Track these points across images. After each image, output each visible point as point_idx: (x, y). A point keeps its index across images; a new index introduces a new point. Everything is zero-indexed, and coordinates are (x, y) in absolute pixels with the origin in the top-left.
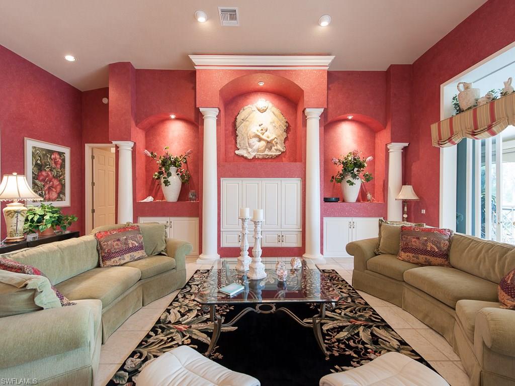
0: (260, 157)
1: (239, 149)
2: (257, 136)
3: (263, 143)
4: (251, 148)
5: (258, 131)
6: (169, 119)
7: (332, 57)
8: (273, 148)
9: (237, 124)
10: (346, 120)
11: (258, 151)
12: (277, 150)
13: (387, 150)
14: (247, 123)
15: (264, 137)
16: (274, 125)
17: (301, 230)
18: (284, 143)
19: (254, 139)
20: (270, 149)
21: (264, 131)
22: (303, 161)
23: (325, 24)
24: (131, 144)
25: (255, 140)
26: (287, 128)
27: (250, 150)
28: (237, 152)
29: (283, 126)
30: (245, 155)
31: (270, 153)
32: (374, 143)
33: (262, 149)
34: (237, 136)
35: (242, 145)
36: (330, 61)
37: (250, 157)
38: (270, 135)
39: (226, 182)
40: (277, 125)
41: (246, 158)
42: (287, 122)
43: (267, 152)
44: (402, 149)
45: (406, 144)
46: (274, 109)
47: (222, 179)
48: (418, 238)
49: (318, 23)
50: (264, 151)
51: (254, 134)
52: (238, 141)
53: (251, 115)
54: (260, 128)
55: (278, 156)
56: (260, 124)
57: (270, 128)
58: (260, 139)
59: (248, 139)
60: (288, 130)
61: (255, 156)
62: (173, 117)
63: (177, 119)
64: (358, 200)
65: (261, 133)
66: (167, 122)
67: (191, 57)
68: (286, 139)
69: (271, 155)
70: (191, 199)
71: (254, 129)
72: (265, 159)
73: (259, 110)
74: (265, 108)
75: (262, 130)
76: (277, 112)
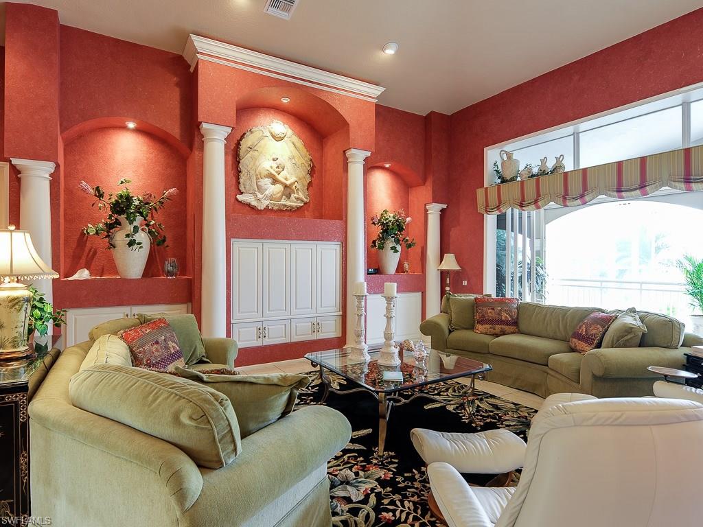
0: (275, 208)
1: (242, 193)
2: (270, 176)
3: (279, 188)
5: (271, 167)
6: (125, 128)
7: (383, 89)
8: (293, 196)
9: (242, 152)
10: (383, 168)
11: (271, 198)
12: (297, 199)
13: (426, 211)
14: (256, 153)
15: (280, 177)
16: (294, 162)
17: (341, 313)
18: (307, 189)
19: (267, 179)
20: (289, 197)
21: (280, 169)
22: (344, 219)
23: (390, 52)
24: (49, 167)
25: (268, 181)
26: (311, 168)
27: (260, 196)
28: (240, 197)
29: (307, 165)
30: (254, 203)
31: (288, 203)
32: (407, 200)
33: (279, 195)
34: (240, 172)
35: (247, 187)
36: (379, 93)
37: (261, 207)
38: (288, 176)
39: (239, 245)
40: (299, 163)
41: (253, 208)
42: (311, 160)
43: (283, 202)
44: (440, 211)
45: (445, 206)
46: (295, 139)
47: (232, 240)
48: (493, 309)
49: (383, 48)
50: (280, 199)
51: (267, 173)
52: (241, 181)
53: (262, 142)
54: (274, 165)
55: (299, 209)
56: (275, 157)
57: (288, 165)
58: (275, 181)
59: (257, 179)
60: (312, 172)
61: (267, 206)
62: (131, 125)
63: (138, 131)
64: (397, 271)
65: (276, 172)
66: (111, 131)
67: (193, 37)
68: (310, 184)
69: (291, 206)
70: (169, 273)
71: (267, 165)
72: (281, 211)
73: (273, 136)
74: (283, 135)
75: (278, 167)
76: (299, 144)
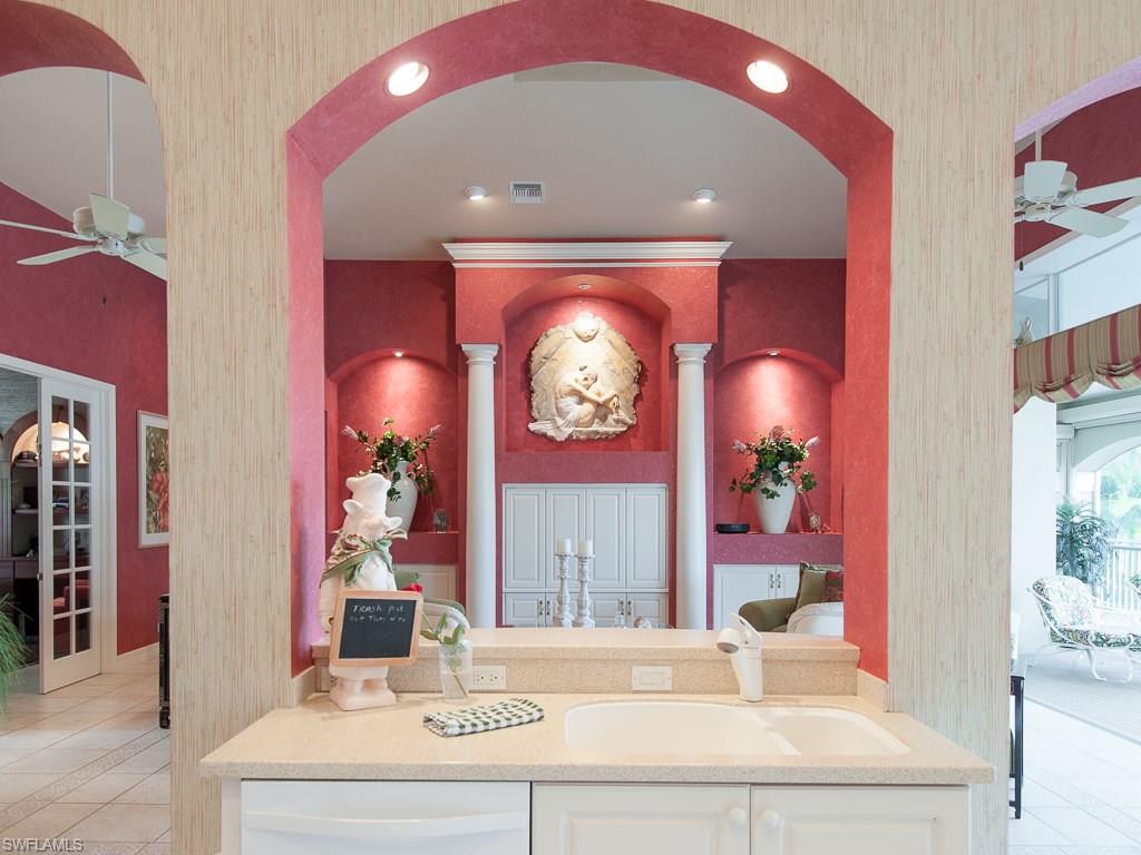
0: (582, 437)
1: (536, 421)
2: (575, 392)
3: (588, 408)
4: (562, 418)
5: (577, 381)
6: (393, 357)
7: (727, 244)
8: (611, 418)
9: (533, 366)
10: (767, 356)
11: (577, 423)
12: (617, 421)
14: (554, 364)
15: (590, 394)
16: (611, 367)
17: (667, 590)
18: (634, 406)
19: (569, 398)
20: (603, 419)
21: (590, 382)
22: (672, 449)
23: (704, 202)
25: (571, 400)
26: (639, 374)
27: (560, 422)
28: (532, 426)
29: (632, 370)
30: (551, 433)
31: (602, 429)
32: (829, 406)
33: (587, 419)
34: (533, 392)
35: (543, 411)
36: (723, 251)
37: (561, 437)
38: (603, 390)
39: (512, 492)
40: (619, 369)
41: (551, 440)
42: (639, 362)
43: (596, 427)
46: (613, 335)
47: (504, 486)
49: (693, 198)
50: (591, 423)
51: (568, 389)
52: (534, 404)
53: (563, 347)
54: (581, 376)
55: (619, 436)
56: (582, 366)
57: (604, 375)
58: (582, 399)
59: (556, 398)
60: (641, 379)
61: (571, 436)
62: (399, 354)
63: (405, 357)
64: (791, 529)
65: (584, 386)
66: (383, 363)
67: (446, 246)
68: (638, 398)
69: (606, 433)
70: (438, 528)
71: (570, 377)
72: (592, 442)
73: (579, 337)
74: (593, 334)
75: (586, 379)
76: (619, 340)
